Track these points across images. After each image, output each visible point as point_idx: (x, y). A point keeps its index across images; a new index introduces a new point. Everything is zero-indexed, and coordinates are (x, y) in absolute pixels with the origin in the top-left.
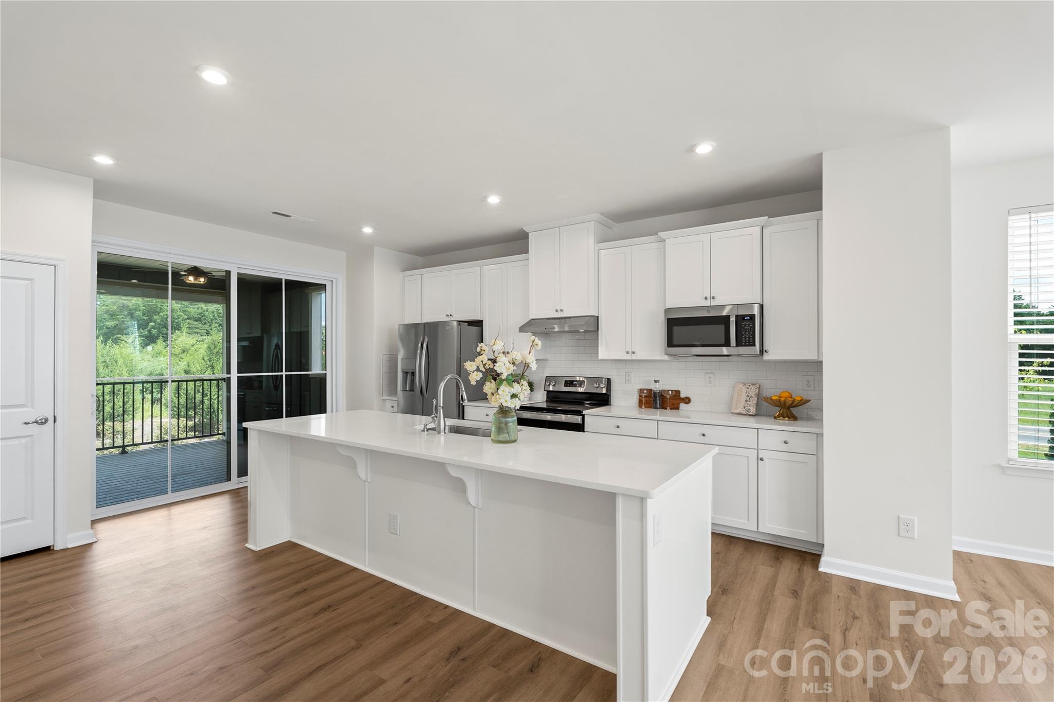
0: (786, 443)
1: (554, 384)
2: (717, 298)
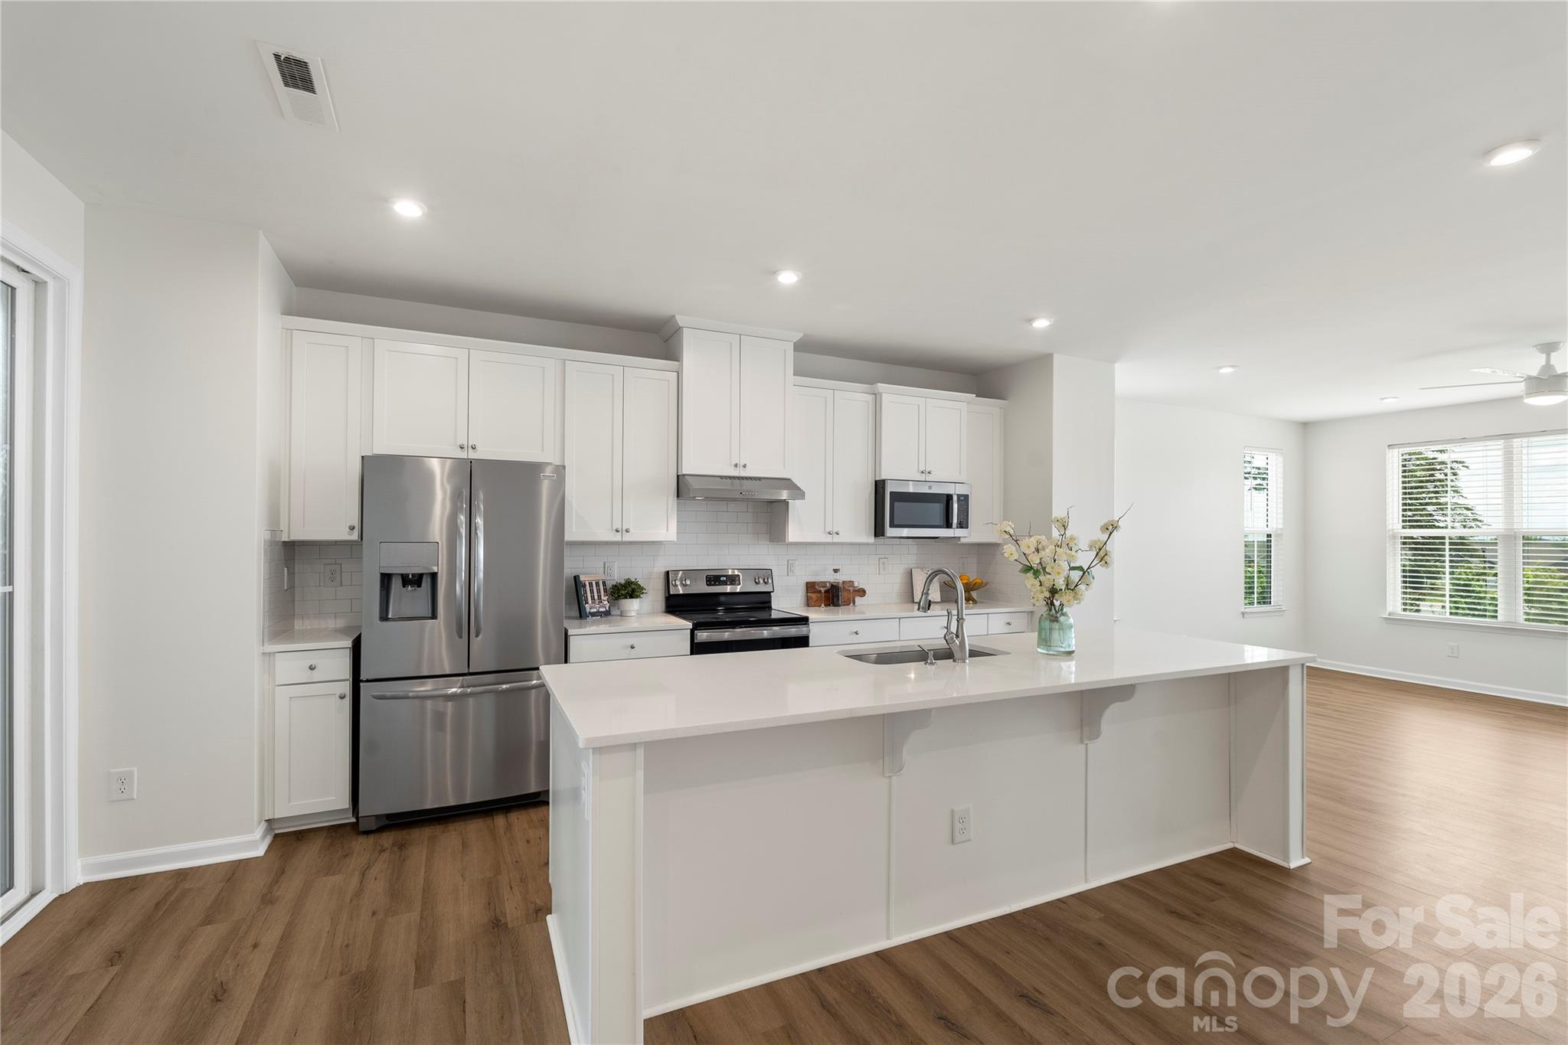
0: (1009, 624)
1: (688, 582)
2: (933, 473)
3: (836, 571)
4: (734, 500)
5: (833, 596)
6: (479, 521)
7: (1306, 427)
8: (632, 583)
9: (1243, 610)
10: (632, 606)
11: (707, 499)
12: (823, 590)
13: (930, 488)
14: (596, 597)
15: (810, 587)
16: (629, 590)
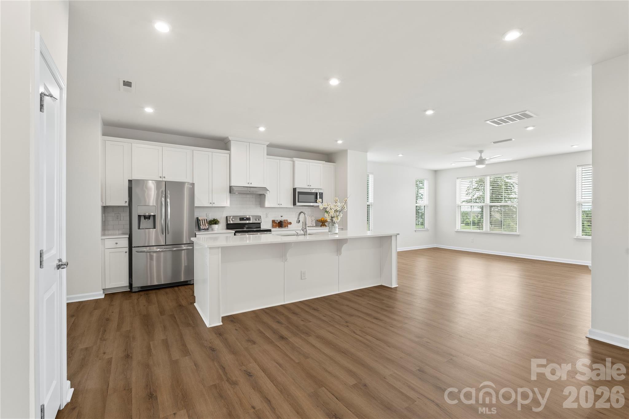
1: (234, 220)
2: (311, 186)
3: (281, 216)
4: (248, 194)
5: (281, 224)
6: (168, 200)
7: (436, 172)
8: (215, 220)
9: (416, 230)
10: (215, 227)
11: (239, 193)
12: (277, 222)
13: (310, 190)
14: (204, 224)
15: (273, 221)
16: (215, 222)
